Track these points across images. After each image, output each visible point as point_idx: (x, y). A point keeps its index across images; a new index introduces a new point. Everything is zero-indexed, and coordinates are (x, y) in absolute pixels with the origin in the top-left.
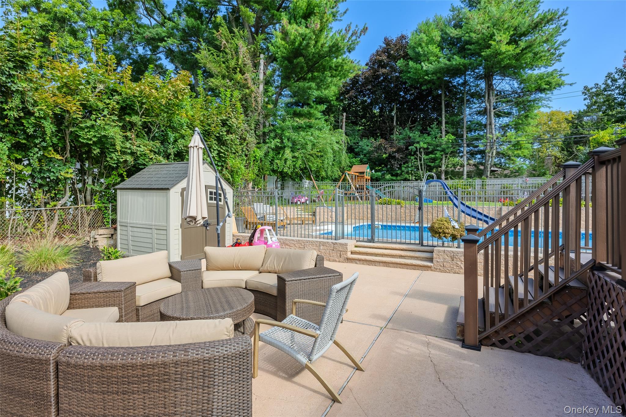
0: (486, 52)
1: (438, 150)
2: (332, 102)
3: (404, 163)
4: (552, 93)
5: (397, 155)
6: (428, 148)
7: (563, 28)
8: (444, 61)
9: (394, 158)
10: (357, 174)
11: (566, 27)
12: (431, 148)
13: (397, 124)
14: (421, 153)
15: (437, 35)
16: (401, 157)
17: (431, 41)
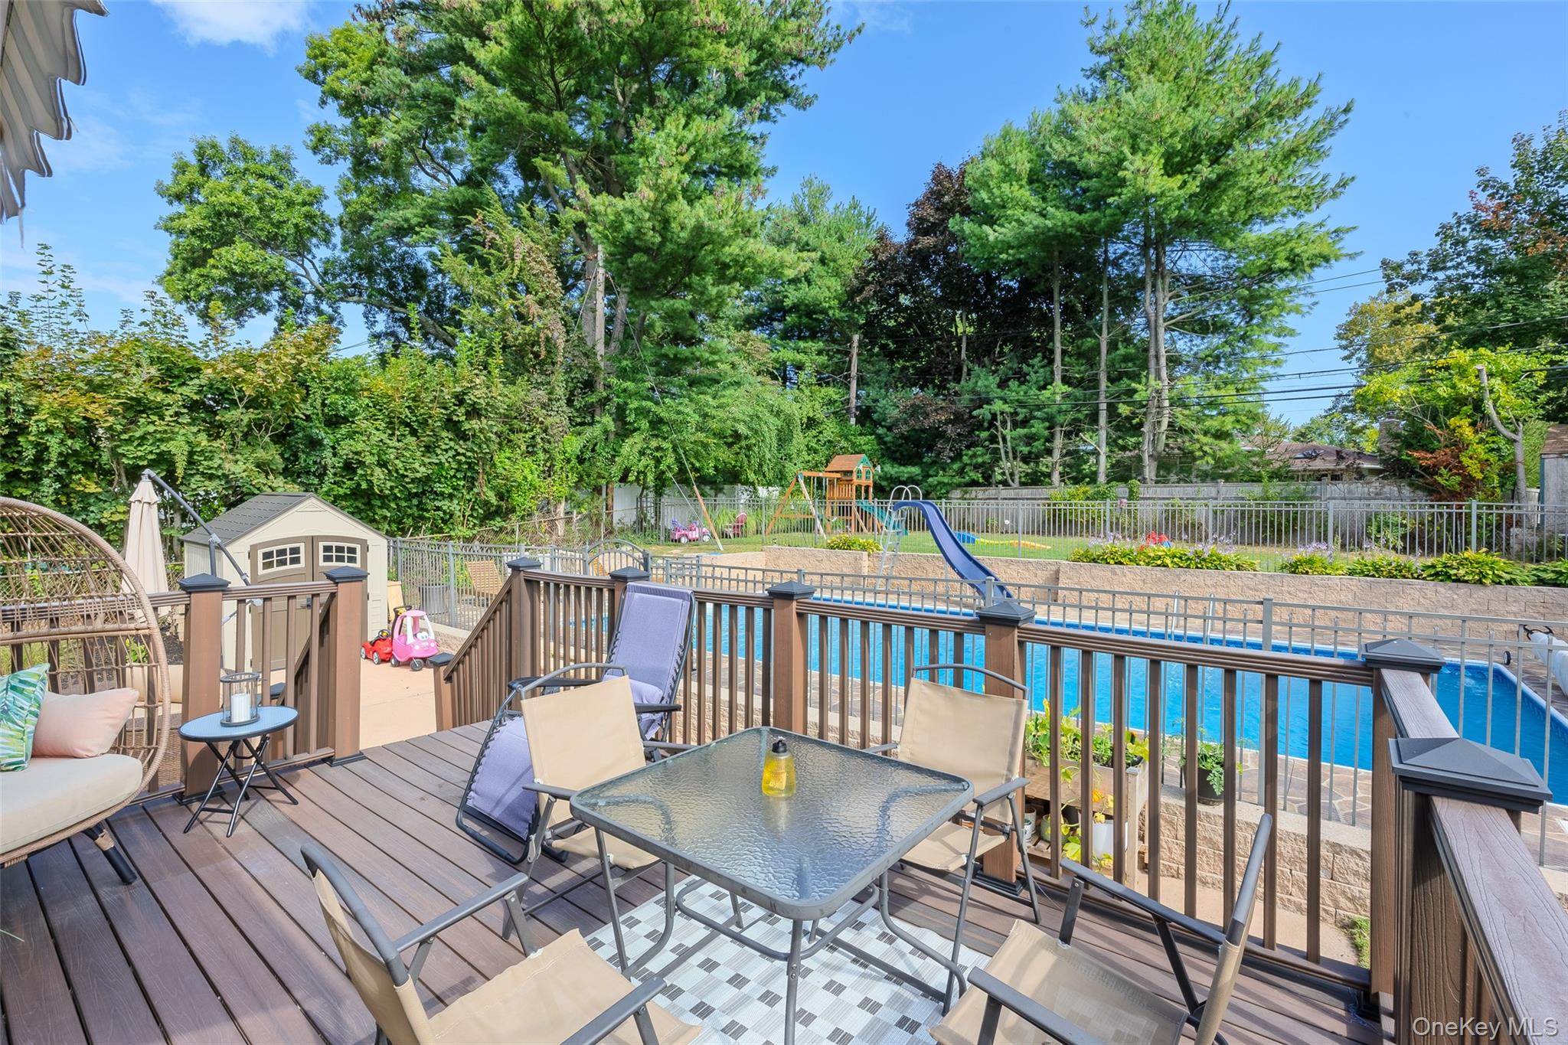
0: (1120, 195)
1: (1035, 418)
2: (831, 313)
3: (968, 447)
4: (1310, 277)
5: (950, 430)
6: (1016, 413)
7: (1342, 118)
8: (1033, 220)
9: (942, 435)
10: (839, 475)
11: (1350, 115)
12: (1023, 413)
13: (968, 357)
14: (1004, 423)
15: (1022, 159)
16: (959, 434)
17: (1009, 175)
